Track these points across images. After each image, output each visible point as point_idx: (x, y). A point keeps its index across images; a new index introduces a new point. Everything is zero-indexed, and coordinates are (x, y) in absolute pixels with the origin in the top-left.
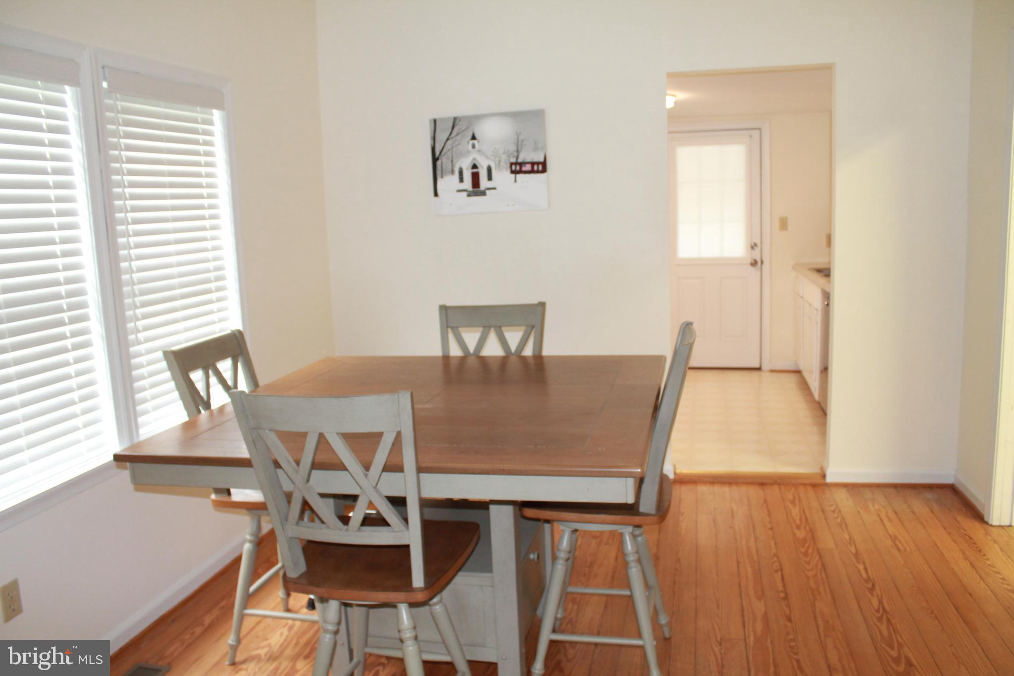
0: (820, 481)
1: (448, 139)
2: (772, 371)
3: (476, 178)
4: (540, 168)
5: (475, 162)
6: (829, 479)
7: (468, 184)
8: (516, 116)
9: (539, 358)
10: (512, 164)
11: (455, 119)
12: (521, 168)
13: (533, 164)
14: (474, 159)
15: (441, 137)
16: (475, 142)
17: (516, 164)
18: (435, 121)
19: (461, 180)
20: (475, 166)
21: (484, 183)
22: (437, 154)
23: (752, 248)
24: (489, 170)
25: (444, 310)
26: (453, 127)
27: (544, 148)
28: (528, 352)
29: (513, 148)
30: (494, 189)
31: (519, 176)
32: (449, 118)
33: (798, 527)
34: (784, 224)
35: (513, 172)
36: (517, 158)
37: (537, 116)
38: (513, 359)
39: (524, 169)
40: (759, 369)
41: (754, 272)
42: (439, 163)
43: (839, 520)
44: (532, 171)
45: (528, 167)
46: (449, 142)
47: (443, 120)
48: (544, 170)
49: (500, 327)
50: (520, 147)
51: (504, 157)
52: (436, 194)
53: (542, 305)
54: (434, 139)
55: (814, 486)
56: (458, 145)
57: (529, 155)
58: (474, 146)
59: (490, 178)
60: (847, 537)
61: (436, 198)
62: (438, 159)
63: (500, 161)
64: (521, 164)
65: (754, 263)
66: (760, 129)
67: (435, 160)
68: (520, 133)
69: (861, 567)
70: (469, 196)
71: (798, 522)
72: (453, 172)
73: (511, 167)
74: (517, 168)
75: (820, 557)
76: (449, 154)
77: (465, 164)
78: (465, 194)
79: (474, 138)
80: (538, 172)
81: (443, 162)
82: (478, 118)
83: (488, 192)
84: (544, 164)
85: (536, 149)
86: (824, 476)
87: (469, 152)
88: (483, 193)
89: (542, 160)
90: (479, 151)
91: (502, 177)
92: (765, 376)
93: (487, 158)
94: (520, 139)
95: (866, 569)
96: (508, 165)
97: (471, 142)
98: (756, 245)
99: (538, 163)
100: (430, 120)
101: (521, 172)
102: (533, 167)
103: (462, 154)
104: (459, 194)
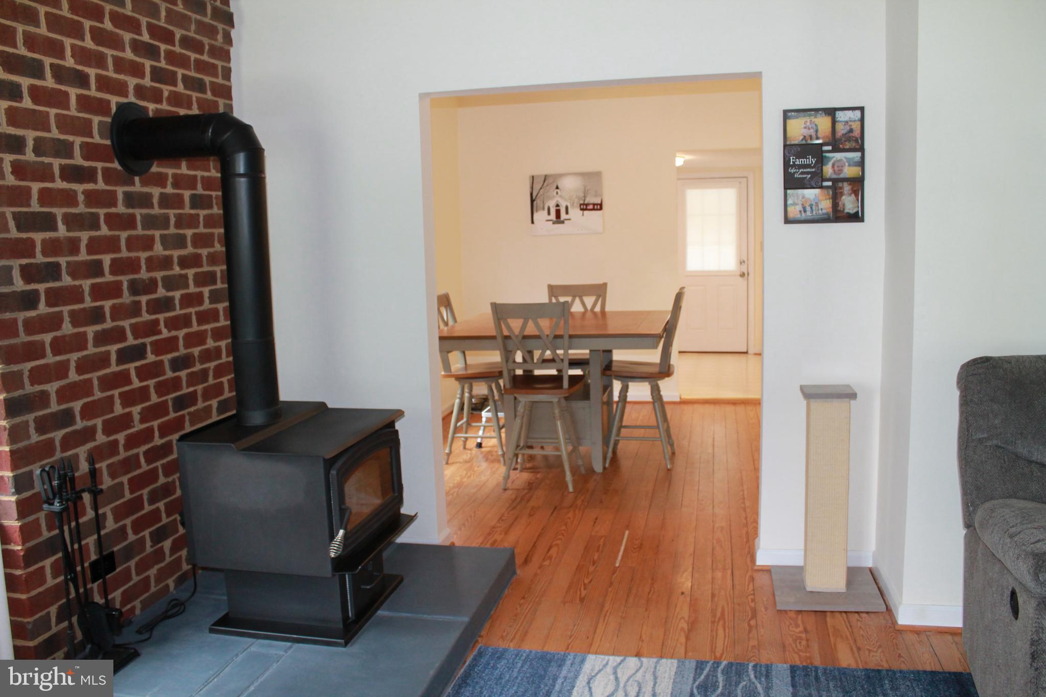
1: (541, 188)
2: (756, 354)
3: (558, 213)
4: (599, 207)
5: (558, 203)
7: (553, 216)
8: (583, 175)
9: (603, 312)
10: (581, 205)
11: (546, 176)
12: (586, 207)
13: (594, 205)
14: (557, 201)
15: (537, 187)
16: (558, 190)
17: (584, 204)
18: (533, 177)
19: (549, 213)
20: (558, 206)
21: (563, 216)
22: (534, 197)
23: (741, 263)
24: (567, 208)
25: (550, 287)
26: (544, 181)
27: (601, 195)
28: (598, 309)
29: (582, 195)
30: (569, 219)
31: (586, 212)
32: (542, 175)
35: (581, 209)
36: (584, 201)
37: (597, 175)
39: (588, 207)
40: (746, 353)
41: (742, 282)
42: (535, 203)
44: (593, 209)
45: (591, 207)
46: (542, 191)
47: (538, 176)
48: (601, 209)
49: (582, 296)
50: (586, 194)
51: (576, 200)
52: (533, 222)
53: (605, 285)
54: (532, 188)
56: (547, 192)
57: (591, 200)
58: (557, 193)
59: (567, 213)
61: (533, 225)
62: (534, 200)
63: (573, 203)
64: (587, 205)
65: (743, 275)
66: (747, 177)
67: (532, 201)
68: (586, 186)
70: (553, 223)
72: (544, 209)
73: (580, 206)
74: (584, 207)
76: (542, 197)
77: (552, 204)
78: (551, 222)
79: (557, 188)
80: (597, 210)
81: (538, 202)
82: (561, 176)
83: (565, 221)
84: (601, 205)
85: (596, 196)
87: (554, 196)
88: (563, 222)
89: (599, 202)
90: (561, 196)
91: (575, 213)
92: (751, 358)
93: (566, 200)
94: (587, 190)
96: (579, 205)
97: (556, 191)
98: (744, 262)
99: (597, 204)
100: (530, 176)
101: (586, 209)
102: (594, 207)
103: (550, 198)
104: (547, 222)
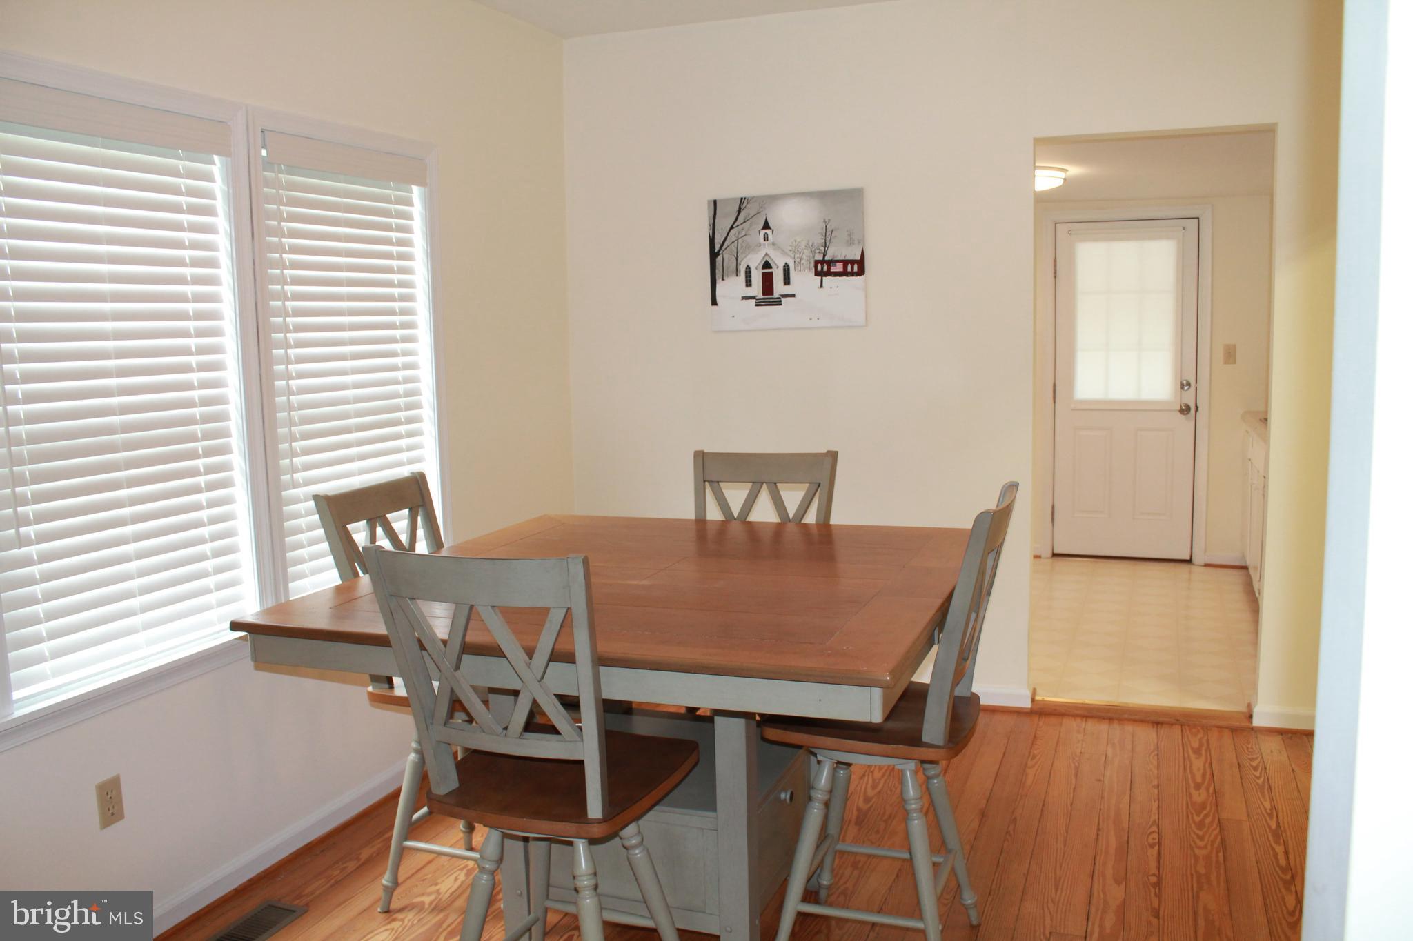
0: (1245, 724)
1: (732, 228)
2: (1207, 565)
3: (768, 280)
4: (856, 267)
5: (767, 258)
6: (1256, 722)
7: (757, 289)
8: (823, 196)
10: (817, 262)
11: (742, 198)
12: (829, 268)
13: (846, 263)
14: (766, 254)
15: (723, 224)
16: (769, 232)
17: (823, 262)
18: (715, 202)
19: (748, 283)
20: (767, 265)
21: (779, 288)
22: (717, 247)
23: (1182, 387)
24: (786, 270)
25: (702, 458)
26: (739, 212)
27: (862, 241)
29: (819, 240)
30: (793, 296)
31: (827, 280)
32: (735, 199)
33: (1198, 787)
34: (1230, 355)
35: (817, 274)
36: (824, 256)
37: (852, 197)
38: (791, 528)
39: (833, 269)
40: (1189, 561)
41: (1185, 423)
42: (719, 259)
43: (1260, 781)
44: (845, 273)
45: (839, 268)
46: (732, 231)
47: (726, 201)
48: (861, 272)
49: (775, 483)
50: (828, 239)
51: (807, 253)
52: (714, 302)
53: (833, 455)
54: (713, 227)
55: (1234, 730)
56: (745, 235)
57: (839, 251)
58: (766, 238)
59: (787, 281)
60: (1268, 805)
61: (715, 308)
62: (718, 254)
63: (801, 258)
64: (830, 263)
65: (1185, 410)
66: (1198, 218)
67: (714, 255)
68: (829, 220)
69: (1280, 849)
70: (758, 305)
71: (1199, 780)
72: (737, 273)
73: (816, 267)
74: (824, 269)
75: (1222, 829)
76: (733, 247)
77: (754, 261)
78: (753, 302)
79: (766, 226)
80: (852, 274)
81: (726, 257)
82: (774, 199)
83: (784, 300)
84: (861, 263)
85: (850, 243)
86: (1251, 716)
87: (760, 245)
88: (778, 302)
89: (858, 257)
90: (773, 244)
91: (804, 280)
92: (1197, 571)
93: (784, 253)
94: (829, 229)
95: (1286, 853)
96: (812, 264)
97: (763, 232)
98: (1189, 384)
99: (853, 262)
100: (709, 201)
101: (829, 273)
102: (845, 267)
103: (750, 249)
104: (744, 301)
